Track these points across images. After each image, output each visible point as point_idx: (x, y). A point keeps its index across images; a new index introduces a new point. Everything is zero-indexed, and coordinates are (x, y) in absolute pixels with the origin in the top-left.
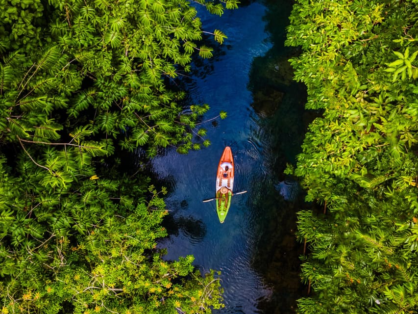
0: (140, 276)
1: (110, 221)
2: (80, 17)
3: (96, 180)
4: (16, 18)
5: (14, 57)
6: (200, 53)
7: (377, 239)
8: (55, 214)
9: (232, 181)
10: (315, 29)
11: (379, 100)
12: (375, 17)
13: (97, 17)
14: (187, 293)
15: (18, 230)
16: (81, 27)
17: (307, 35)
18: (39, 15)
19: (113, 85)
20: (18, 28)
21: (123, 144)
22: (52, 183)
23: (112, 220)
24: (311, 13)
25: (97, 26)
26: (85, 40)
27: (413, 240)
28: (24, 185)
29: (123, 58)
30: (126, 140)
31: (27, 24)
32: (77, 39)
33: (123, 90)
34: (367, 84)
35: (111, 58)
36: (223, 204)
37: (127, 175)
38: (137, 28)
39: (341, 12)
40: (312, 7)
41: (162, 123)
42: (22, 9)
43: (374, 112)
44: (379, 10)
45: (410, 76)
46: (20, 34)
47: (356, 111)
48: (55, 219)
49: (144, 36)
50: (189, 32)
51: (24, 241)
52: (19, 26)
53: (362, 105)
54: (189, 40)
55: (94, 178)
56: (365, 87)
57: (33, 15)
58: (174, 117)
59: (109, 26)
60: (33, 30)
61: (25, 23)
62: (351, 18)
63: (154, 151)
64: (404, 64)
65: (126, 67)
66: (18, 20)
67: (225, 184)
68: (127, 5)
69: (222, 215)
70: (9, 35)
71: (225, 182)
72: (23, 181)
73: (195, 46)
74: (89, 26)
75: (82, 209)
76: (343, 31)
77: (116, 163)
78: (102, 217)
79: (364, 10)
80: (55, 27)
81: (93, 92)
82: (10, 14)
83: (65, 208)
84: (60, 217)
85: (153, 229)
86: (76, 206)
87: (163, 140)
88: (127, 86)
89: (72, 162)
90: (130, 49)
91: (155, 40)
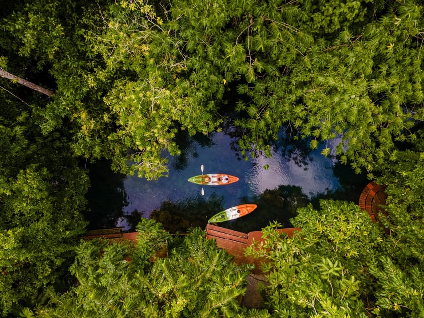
0: (164, 121)
1: (200, 94)
2: (330, 56)
3: (223, 83)
4: (325, 14)
5: (303, 15)
6: (313, 141)
7: (216, 266)
8: (201, 58)
9: (216, 184)
10: (336, 215)
11: (296, 262)
12: (350, 252)
13: (332, 67)
14: (155, 154)
15: (190, 34)
16: (324, 58)
17: (330, 211)
18: (326, 31)
19: (284, 87)
20: (318, 17)
21: (240, 103)
22: (228, 48)
23: (201, 95)
24: (345, 212)
25: (326, 68)
26: (316, 62)
27: (219, 288)
28: (218, 35)
29: (305, 89)
30: (243, 104)
31: (320, 23)
32: (316, 56)
33: (281, 94)
34: (305, 253)
35: (305, 81)
36: (201, 180)
37: (218, 109)
38: (327, 95)
39: (350, 230)
40: (349, 212)
41: (263, 122)
42: (331, 17)
43: (287, 261)
44: (355, 255)
45: (323, 273)
46: (314, 19)
47: (286, 249)
48: (198, 58)
49: (321, 101)
50: (327, 131)
51: (183, 39)
52: (319, 18)
53: (291, 252)
54: (321, 132)
55: (225, 81)
56: (303, 253)
57: (326, 26)
58: (261, 135)
59: (327, 76)
60: (317, 27)
61: (322, 21)
62: (346, 237)
63: (238, 124)
64: (330, 269)
65: (299, 93)
66: (323, 15)
67: (213, 180)
68: (343, 86)
69: (193, 180)
70: (311, 12)
71: (215, 180)
72: (220, 34)
73: (317, 136)
74: (325, 63)
75: (206, 75)
76: (337, 233)
77: (224, 102)
78: (201, 89)
79: (353, 245)
80: (322, 41)
81: (278, 75)
82: (328, 9)
83: (205, 63)
84: (200, 61)
85: (194, 126)
86: (207, 71)
87: (253, 124)
88: (284, 96)
89: (240, 62)
90: (311, 93)
91: (319, 109)
